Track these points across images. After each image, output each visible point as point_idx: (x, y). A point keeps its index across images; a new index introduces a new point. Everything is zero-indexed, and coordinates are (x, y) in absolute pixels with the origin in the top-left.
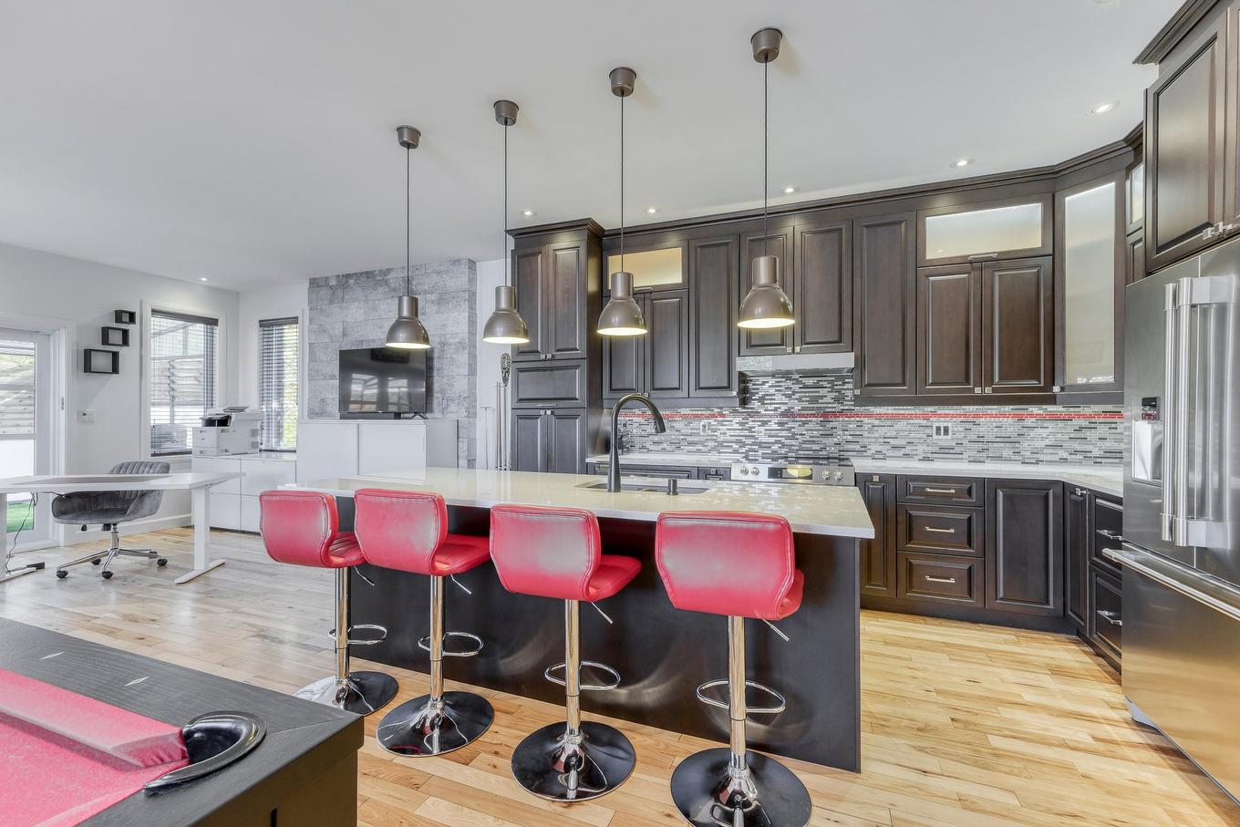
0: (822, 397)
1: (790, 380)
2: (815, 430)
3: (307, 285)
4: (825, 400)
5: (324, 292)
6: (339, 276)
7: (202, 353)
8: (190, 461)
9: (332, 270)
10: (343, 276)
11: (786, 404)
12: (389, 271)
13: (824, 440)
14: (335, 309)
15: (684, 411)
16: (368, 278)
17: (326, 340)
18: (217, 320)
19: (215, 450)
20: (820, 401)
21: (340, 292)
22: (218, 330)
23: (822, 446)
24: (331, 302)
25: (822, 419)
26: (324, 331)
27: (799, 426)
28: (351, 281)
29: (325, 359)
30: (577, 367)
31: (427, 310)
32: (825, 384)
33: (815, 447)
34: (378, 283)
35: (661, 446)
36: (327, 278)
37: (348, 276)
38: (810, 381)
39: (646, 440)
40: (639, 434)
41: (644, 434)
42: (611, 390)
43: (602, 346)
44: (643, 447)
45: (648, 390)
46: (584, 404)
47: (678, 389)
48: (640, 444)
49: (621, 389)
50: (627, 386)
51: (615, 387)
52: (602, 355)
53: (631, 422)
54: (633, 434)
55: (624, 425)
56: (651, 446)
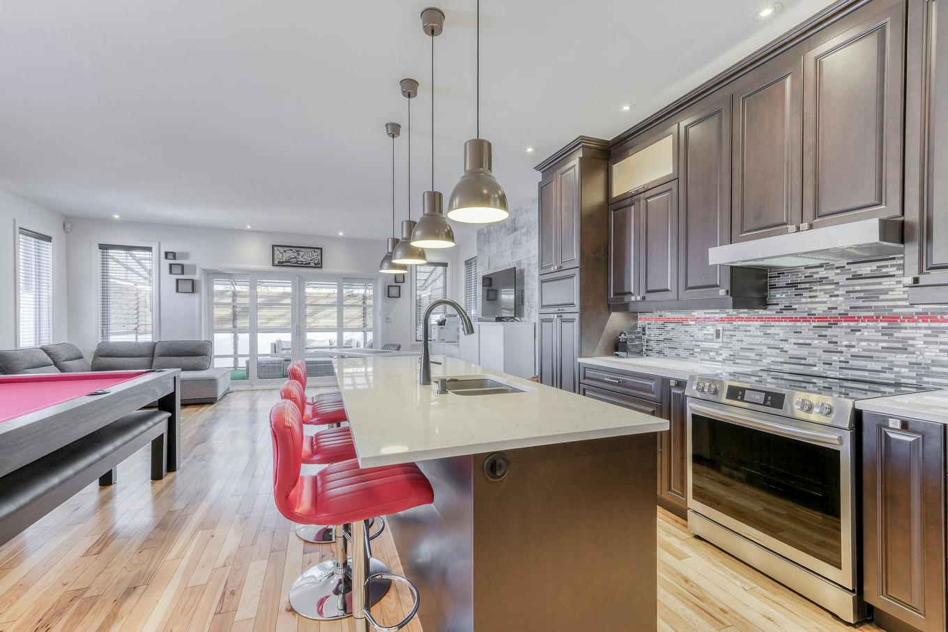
0: (885, 292)
1: (832, 269)
2: (873, 341)
4: (891, 295)
11: (826, 302)
13: (891, 357)
15: (696, 314)
18: (448, 264)
20: (881, 297)
22: (448, 268)
23: (886, 365)
25: (885, 324)
27: (846, 333)
30: (571, 277)
32: (892, 271)
33: (871, 365)
35: (676, 351)
38: (866, 269)
39: (662, 345)
40: (656, 338)
41: (661, 338)
42: (614, 295)
43: (607, 253)
44: (660, 352)
45: (643, 293)
46: (577, 308)
47: (668, 290)
48: (657, 348)
49: (622, 293)
50: (626, 290)
51: (618, 291)
52: (607, 261)
53: (649, 326)
54: (651, 338)
55: (644, 329)
56: (667, 351)
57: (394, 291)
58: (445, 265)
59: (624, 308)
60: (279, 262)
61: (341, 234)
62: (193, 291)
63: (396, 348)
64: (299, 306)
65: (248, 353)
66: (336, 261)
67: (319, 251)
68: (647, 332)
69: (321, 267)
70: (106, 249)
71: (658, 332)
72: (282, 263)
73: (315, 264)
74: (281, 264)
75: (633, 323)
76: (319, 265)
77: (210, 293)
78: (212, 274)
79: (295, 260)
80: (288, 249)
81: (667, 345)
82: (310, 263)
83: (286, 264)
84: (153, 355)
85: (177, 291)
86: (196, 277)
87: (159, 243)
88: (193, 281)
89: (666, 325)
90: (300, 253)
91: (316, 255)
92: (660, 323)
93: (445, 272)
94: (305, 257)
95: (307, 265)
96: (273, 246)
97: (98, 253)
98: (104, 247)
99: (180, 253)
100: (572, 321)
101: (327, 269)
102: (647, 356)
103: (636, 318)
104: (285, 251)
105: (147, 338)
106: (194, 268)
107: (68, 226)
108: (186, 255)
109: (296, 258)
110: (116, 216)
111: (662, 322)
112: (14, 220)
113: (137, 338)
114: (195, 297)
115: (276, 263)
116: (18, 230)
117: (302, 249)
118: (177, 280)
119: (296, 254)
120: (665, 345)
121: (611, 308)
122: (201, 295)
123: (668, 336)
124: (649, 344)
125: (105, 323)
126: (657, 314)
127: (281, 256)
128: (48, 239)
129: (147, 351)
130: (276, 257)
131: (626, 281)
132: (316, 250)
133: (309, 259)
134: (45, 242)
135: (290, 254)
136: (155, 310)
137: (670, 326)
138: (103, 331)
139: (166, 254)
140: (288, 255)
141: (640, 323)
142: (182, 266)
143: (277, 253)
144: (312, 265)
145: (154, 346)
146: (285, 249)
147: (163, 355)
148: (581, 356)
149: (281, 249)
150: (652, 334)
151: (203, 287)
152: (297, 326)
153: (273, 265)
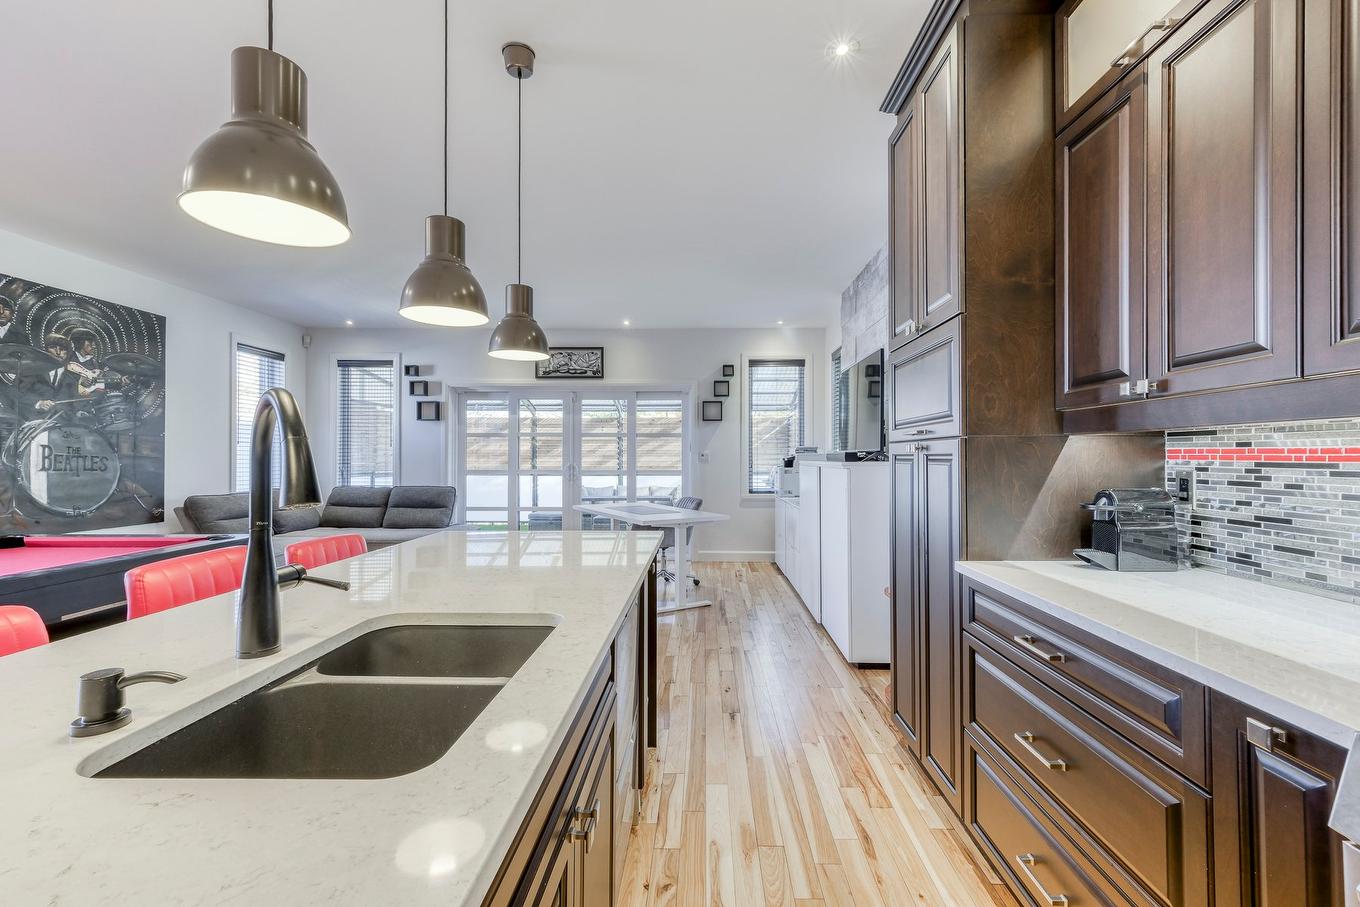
8: (774, 500)
30: (945, 343)
39: (1250, 537)
40: (1227, 515)
41: (1245, 514)
42: (1075, 383)
43: (1053, 270)
44: (1243, 559)
45: (1160, 369)
46: (955, 427)
47: (1260, 349)
48: (1232, 546)
49: (1096, 377)
50: (1106, 367)
51: (1083, 373)
52: (1053, 294)
53: (1203, 476)
54: (1207, 512)
55: (1184, 485)
56: (1267, 558)
57: (712, 411)
58: (801, 363)
59: (1104, 420)
60: (545, 373)
61: (626, 323)
62: (438, 418)
63: (693, 505)
64: (573, 435)
65: (506, 506)
66: (623, 366)
67: (599, 353)
68: (1197, 493)
69: (602, 377)
70: (348, 366)
71: (1235, 494)
72: (549, 373)
73: (594, 373)
74: (547, 375)
75: (1147, 466)
76: (599, 374)
77: (461, 420)
78: (463, 394)
79: (566, 368)
81: (1273, 539)
82: (586, 372)
83: (553, 375)
84: (386, 505)
85: (419, 417)
86: (441, 399)
87: (401, 355)
88: (438, 405)
89: (1265, 471)
90: (574, 358)
91: (594, 358)
92: (1240, 466)
93: (801, 374)
94: (579, 362)
95: (581, 375)
97: (338, 371)
98: (344, 364)
99: (425, 366)
100: (945, 459)
101: (610, 380)
102: (1196, 565)
103: (1159, 452)
104: (553, 355)
105: (385, 482)
106: (440, 384)
107: (308, 340)
108: (430, 369)
109: (567, 364)
110: (350, 323)
111: (1251, 464)
112: (231, 334)
113: (372, 481)
114: (441, 425)
115: (541, 374)
116: (235, 346)
117: (575, 352)
118: (420, 405)
119: (566, 360)
120: (1263, 539)
121: (1066, 424)
122: (447, 423)
123: (1271, 510)
124: (1198, 529)
125: (346, 461)
126: (1229, 438)
127: (548, 362)
128: (281, 357)
129: (379, 500)
130: (541, 364)
131: (1106, 340)
132: (595, 352)
133: (585, 365)
134: (278, 362)
135: (559, 360)
136: (395, 442)
137: (1279, 478)
138: (343, 472)
139: (408, 369)
140: (556, 361)
141: (1172, 467)
142: (426, 384)
144: (590, 374)
145: (388, 493)
146: (553, 352)
147: (397, 506)
148: (967, 556)
149: (548, 353)
150: (1215, 498)
151: (450, 412)
152: (569, 467)
153: (537, 377)
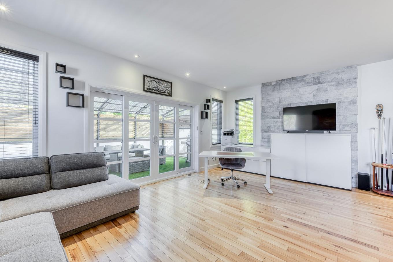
3: (261, 86)
5: (270, 88)
6: (277, 81)
7: (216, 111)
9: (273, 79)
10: (279, 81)
12: (305, 76)
14: (275, 93)
16: (293, 80)
17: (271, 105)
18: (223, 101)
19: (231, 143)
21: (278, 87)
22: (223, 105)
24: (273, 91)
26: (269, 102)
28: (283, 82)
29: (270, 112)
31: (329, 89)
34: (300, 81)
36: (271, 82)
37: (282, 80)
58: (221, 102)
60: (147, 89)
61: (188, 74)
62: (83, 106)
66: (179, 92)
67: (171, 84)
69: (171, 96)
72: (149, 89)
73: (168, 93)
74: (148, 91)
76: (170, 94)
78: (93, 92)
79: (157, 88)
80: (153, 80)
82: (165, 92)
83: (151, 91)
84: (49, 171)
85: (68, 105)
86: (85, 93)
88: (82, 96)
90: (161, 85)
91: (169, 87)
93: (221, 105)
94: (163, 87)
95: (162, 93)
96: (144, 76)
101: (174, 98)
104: (151, 81)
108: (75, 71)
109: (157, 87)
115: (146, 89)
117: (161, 82)
118: (68, 94)
119: (157, 85)
122: (88, 110)
127: (148, 84)
130: (145, 85)
132: (169, 84)
133: (165, 89)
135: (154, 84)
140: (153, 84)
142: (72, 80)
143: (146, 81)
144: (166, 93)
146: (152, 79)
149: (149, 79)
153: (144, 90)
